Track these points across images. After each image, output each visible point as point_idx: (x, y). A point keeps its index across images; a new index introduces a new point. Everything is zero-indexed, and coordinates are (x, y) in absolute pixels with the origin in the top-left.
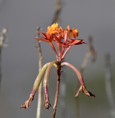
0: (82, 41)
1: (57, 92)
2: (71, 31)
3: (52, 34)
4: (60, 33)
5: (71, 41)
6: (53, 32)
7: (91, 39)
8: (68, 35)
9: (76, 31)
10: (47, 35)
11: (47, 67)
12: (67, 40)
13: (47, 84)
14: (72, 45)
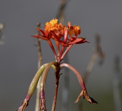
0: (84, 39)
1: (55, 97)
2: (72, 28)
3: (51, 31)
4: (59, 30)
5: (72, 39)
6: (52, 29)
7: (98, 39)
8: (68, 33)
9: (78, 28)
10: (45, 32)
11: (44, 68)
12: (67, 39)
13: (43, 88)
14: (73, 44)
